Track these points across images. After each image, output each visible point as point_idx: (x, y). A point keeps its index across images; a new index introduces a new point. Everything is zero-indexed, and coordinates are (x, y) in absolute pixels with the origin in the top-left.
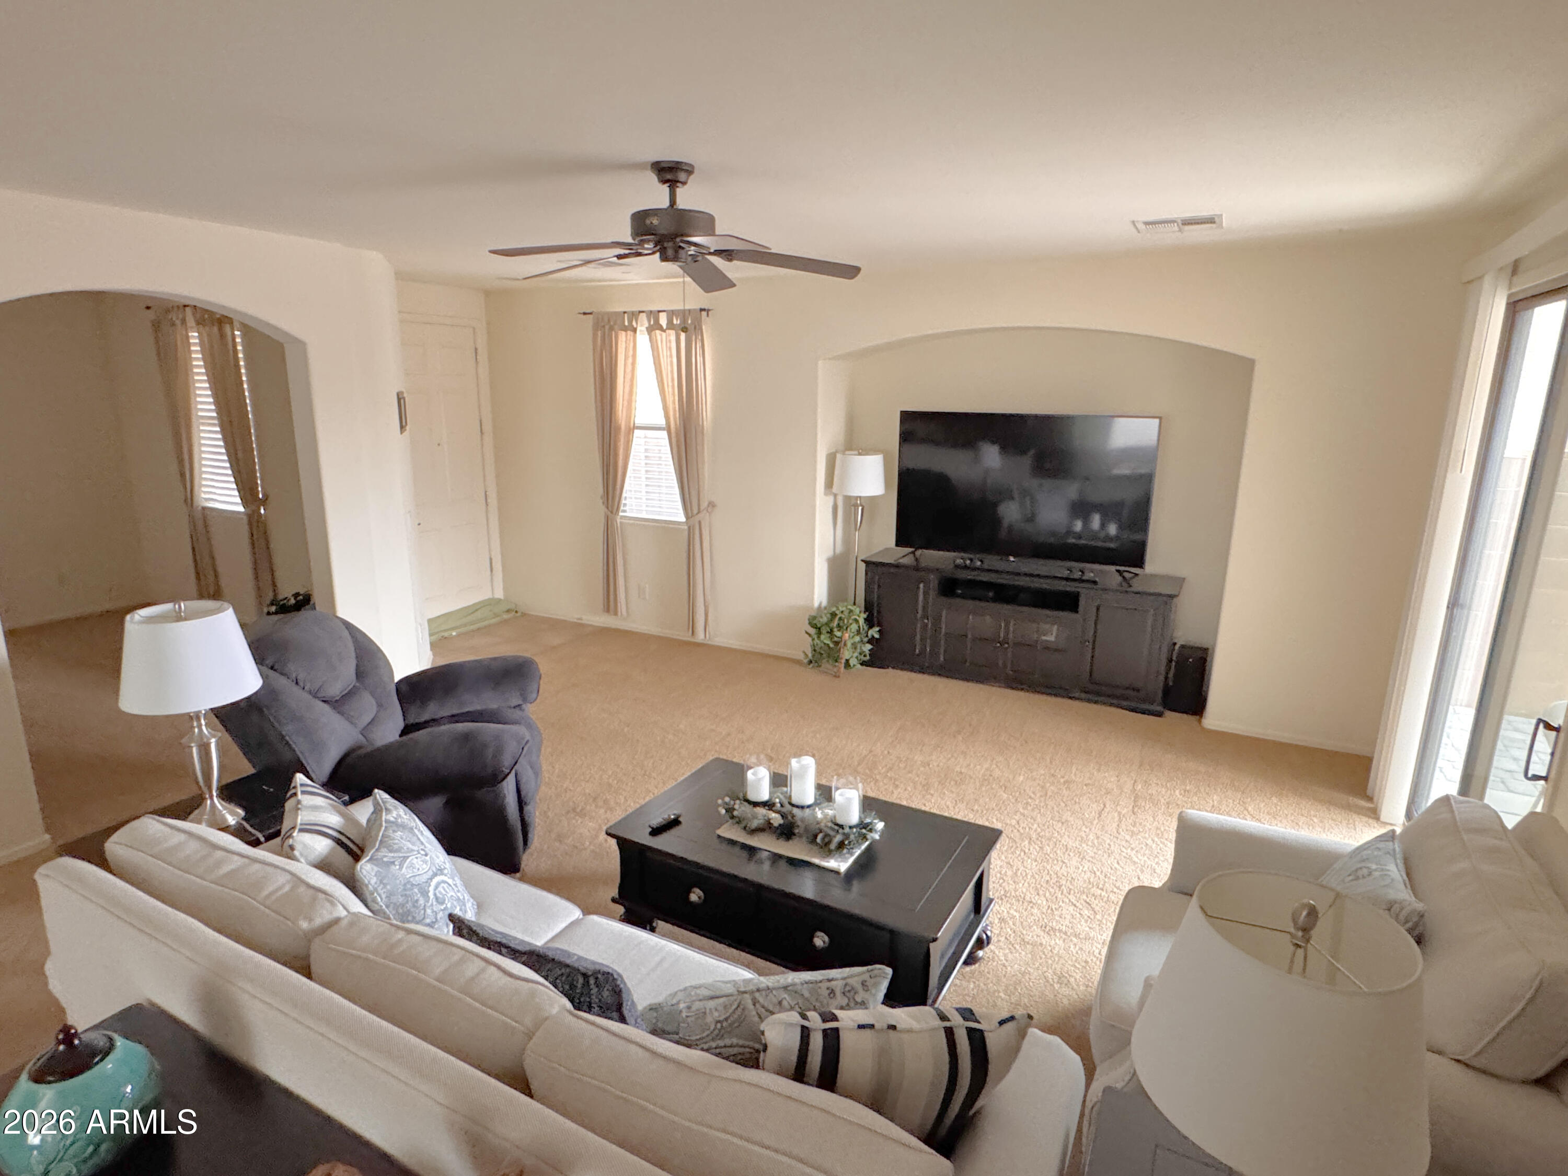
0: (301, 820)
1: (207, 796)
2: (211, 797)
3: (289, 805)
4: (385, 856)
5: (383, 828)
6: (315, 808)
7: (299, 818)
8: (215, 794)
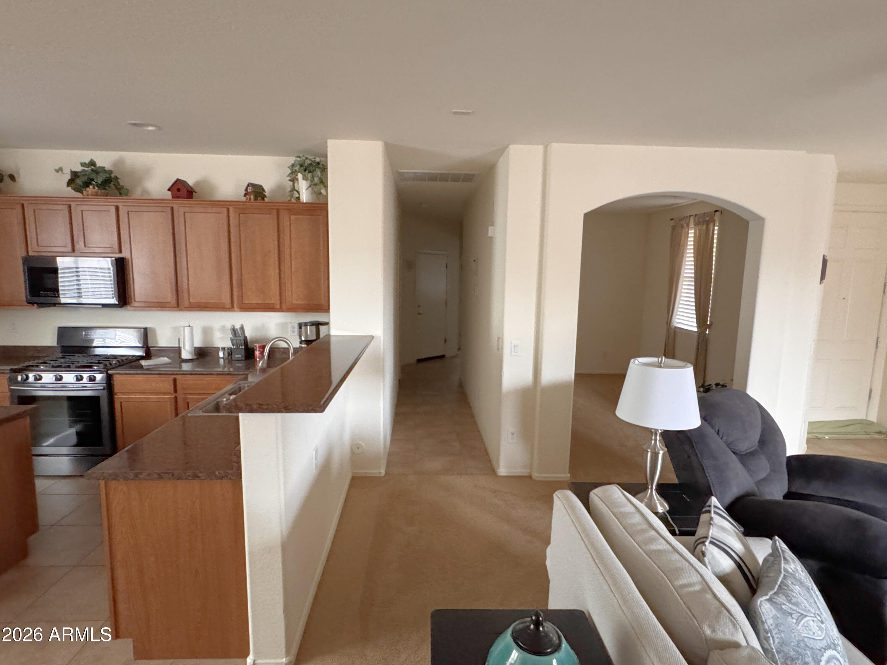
0: (712, 534)
1: (650, 487)
2: (652, 488)
3: (704, 517)
4: (784, 604)
5: (782, 575)
6: (723, 529)
7: (711, 531)
8: (654, 488)
